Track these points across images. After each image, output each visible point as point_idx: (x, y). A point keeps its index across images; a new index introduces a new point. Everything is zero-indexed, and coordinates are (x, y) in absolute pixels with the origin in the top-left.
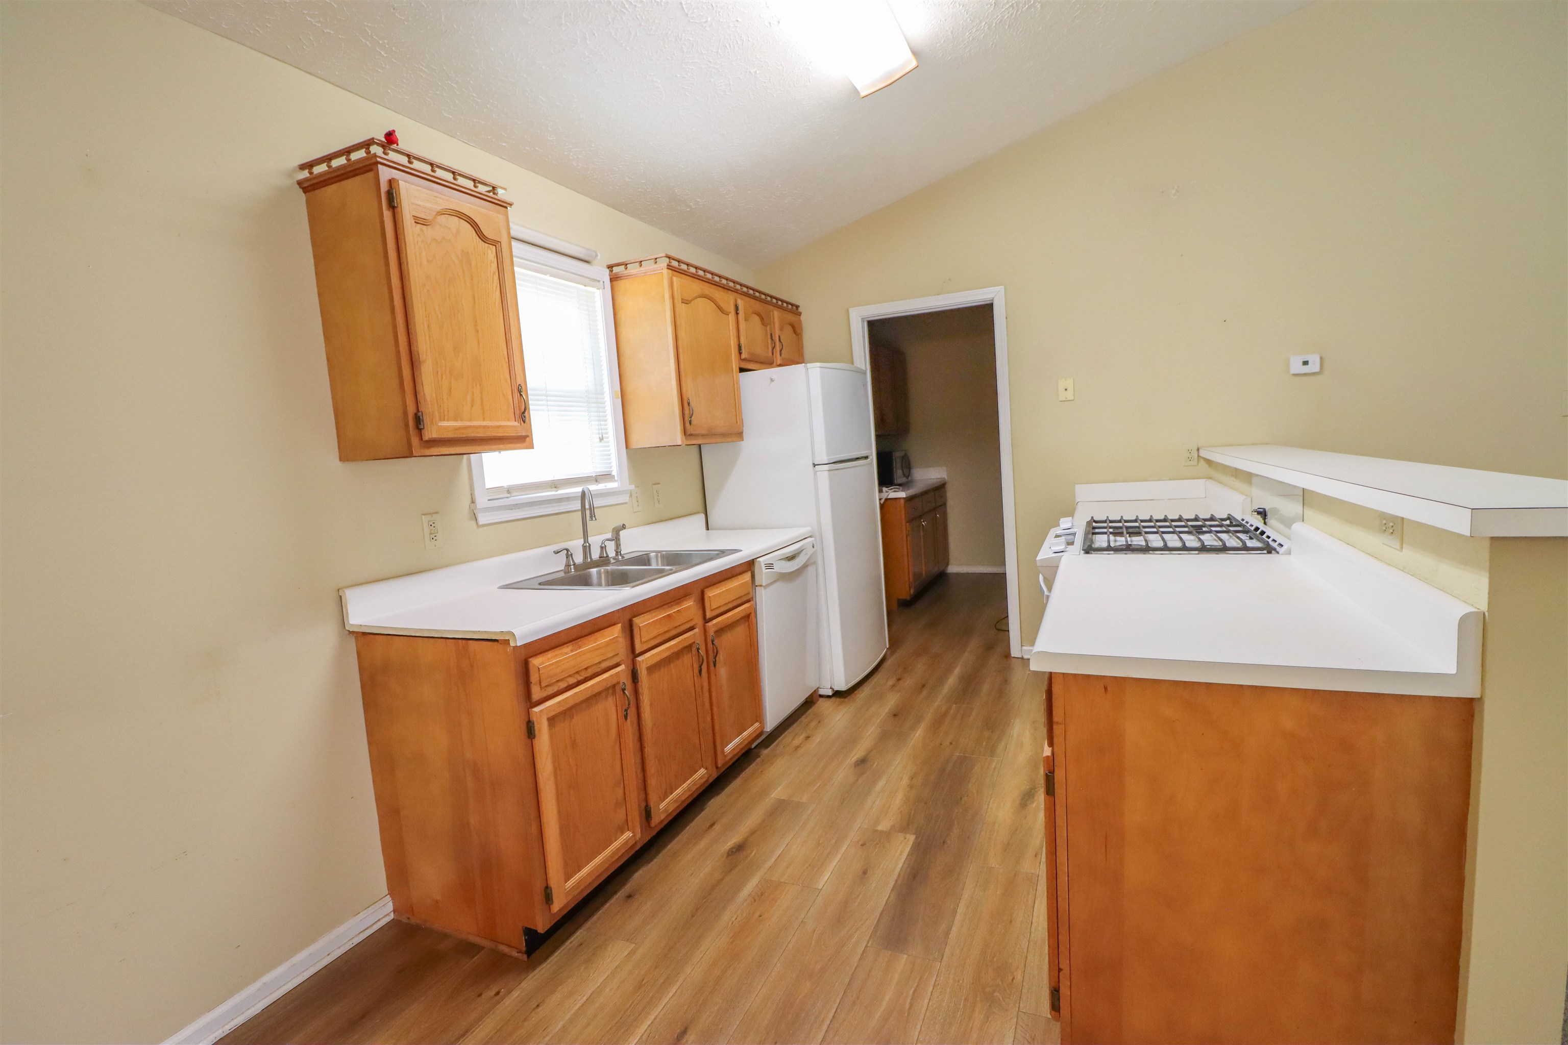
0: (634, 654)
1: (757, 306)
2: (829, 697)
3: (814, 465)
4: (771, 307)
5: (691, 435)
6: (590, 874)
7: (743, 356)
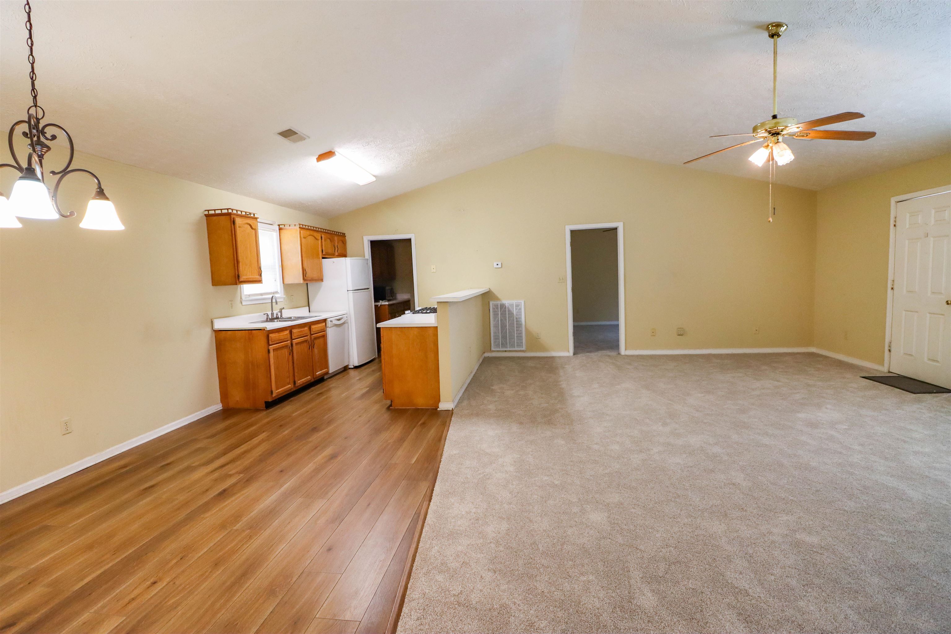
0: (292, 339)
1: (328, 236)
2: (352, 368)
3: (348, 291)
4: (334, 235)
5: (306, 280)
6: (281, 391)
7: (324, 253)
